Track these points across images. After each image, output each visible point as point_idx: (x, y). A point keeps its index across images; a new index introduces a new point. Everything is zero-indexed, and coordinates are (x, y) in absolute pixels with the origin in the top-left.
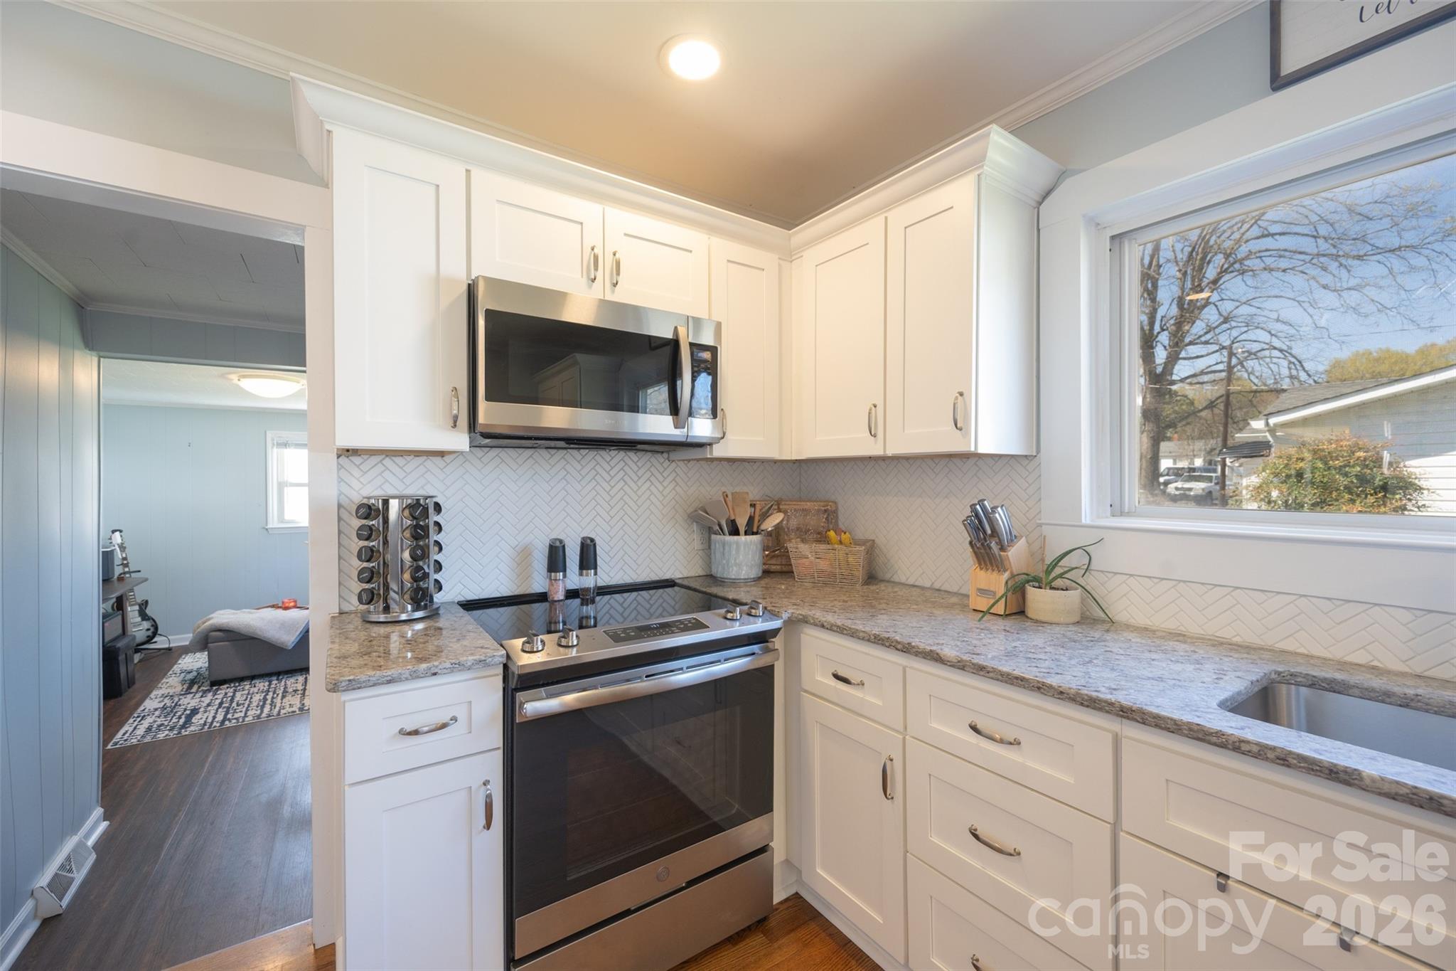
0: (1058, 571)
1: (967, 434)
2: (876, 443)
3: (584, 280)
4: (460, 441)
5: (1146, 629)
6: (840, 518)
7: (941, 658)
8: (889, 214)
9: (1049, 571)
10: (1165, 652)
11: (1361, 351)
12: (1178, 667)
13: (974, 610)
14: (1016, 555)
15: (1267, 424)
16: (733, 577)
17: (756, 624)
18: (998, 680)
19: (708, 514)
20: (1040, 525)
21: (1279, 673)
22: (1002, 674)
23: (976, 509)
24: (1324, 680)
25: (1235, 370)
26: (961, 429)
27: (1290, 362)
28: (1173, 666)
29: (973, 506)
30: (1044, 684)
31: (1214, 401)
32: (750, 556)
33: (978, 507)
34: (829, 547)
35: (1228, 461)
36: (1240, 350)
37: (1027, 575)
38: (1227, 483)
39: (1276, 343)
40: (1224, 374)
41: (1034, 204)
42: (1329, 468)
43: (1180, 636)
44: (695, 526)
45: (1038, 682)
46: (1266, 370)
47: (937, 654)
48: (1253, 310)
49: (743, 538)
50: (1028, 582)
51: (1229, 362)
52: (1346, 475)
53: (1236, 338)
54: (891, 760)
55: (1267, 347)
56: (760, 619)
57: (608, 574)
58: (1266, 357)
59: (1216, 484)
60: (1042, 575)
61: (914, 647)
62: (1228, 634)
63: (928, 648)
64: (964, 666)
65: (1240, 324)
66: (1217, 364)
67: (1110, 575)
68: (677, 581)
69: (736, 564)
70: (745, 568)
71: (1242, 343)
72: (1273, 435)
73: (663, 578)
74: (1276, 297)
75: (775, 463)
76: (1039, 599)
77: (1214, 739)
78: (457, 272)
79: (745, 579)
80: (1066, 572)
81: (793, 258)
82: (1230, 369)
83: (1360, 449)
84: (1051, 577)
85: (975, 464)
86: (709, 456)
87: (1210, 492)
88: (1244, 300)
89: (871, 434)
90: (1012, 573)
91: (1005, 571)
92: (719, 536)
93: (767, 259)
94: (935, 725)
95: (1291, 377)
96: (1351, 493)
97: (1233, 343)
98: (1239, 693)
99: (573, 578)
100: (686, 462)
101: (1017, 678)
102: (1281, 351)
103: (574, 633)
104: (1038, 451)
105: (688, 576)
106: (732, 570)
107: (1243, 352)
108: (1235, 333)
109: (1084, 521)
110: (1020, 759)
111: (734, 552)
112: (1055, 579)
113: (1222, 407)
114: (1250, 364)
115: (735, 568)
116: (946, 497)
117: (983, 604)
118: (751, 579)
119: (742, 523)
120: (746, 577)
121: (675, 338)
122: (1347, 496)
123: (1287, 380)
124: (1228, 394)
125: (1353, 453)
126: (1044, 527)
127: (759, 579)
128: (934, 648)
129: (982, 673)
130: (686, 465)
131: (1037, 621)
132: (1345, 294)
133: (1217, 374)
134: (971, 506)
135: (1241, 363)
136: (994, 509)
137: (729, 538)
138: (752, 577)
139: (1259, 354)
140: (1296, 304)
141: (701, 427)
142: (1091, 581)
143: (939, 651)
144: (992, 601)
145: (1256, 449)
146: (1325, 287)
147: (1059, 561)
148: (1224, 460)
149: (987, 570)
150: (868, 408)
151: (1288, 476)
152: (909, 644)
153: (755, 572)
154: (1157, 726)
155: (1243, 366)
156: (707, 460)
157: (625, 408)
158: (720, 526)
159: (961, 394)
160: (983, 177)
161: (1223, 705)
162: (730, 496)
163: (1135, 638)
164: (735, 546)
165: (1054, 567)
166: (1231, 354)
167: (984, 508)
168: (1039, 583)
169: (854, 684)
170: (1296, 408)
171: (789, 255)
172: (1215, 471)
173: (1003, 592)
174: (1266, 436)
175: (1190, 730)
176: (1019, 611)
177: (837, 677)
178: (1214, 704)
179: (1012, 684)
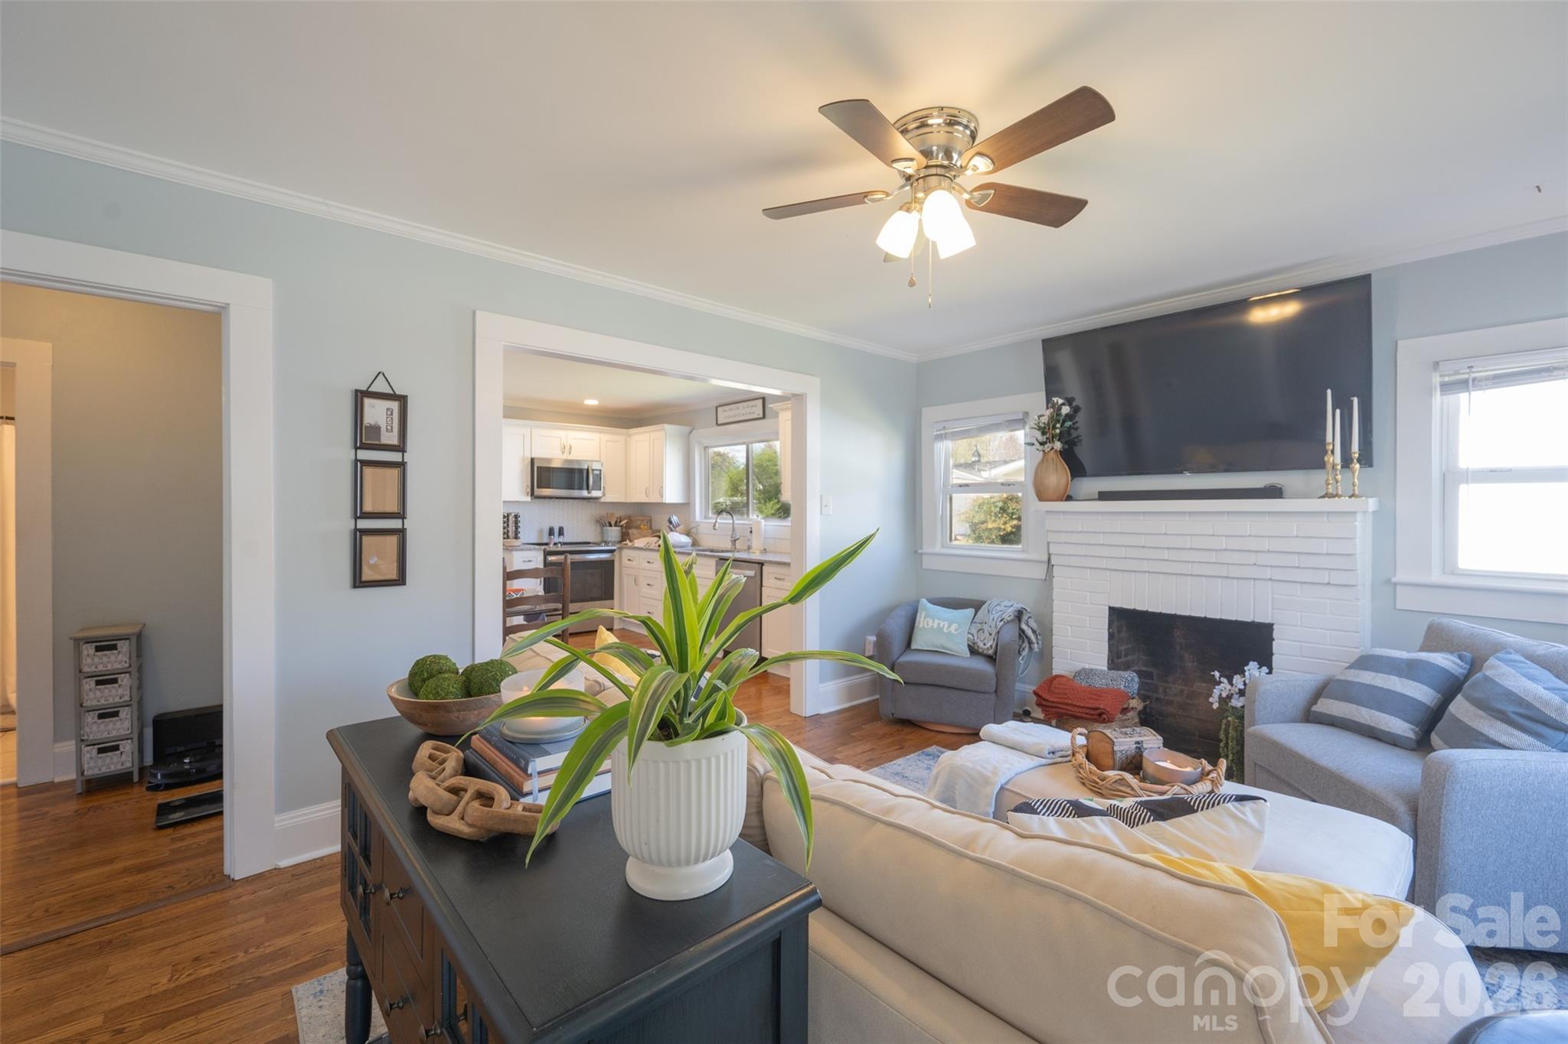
1: (663, 498)
3: (561, 453)
4: (529, 499)
16: (612, 541)
19: (601, 520)
44: (598, 525)
49: (614, 528)
57: (566, 538)
70: (616, 538)
78: (528, 456)
86: (600, 501)
92: (605, 527)
99: (556, 539)
104: (686, 502)
115: (612, 538)
119: (613, 523)
121: (588, 468)
130: (593, 505)
137: (609, 528)
141: (595, 494)
156: (600, 503)
157: (576, 487)
158: (605, 524)
160: (666, 432)
162: (608, 515)
171: (629, 436)
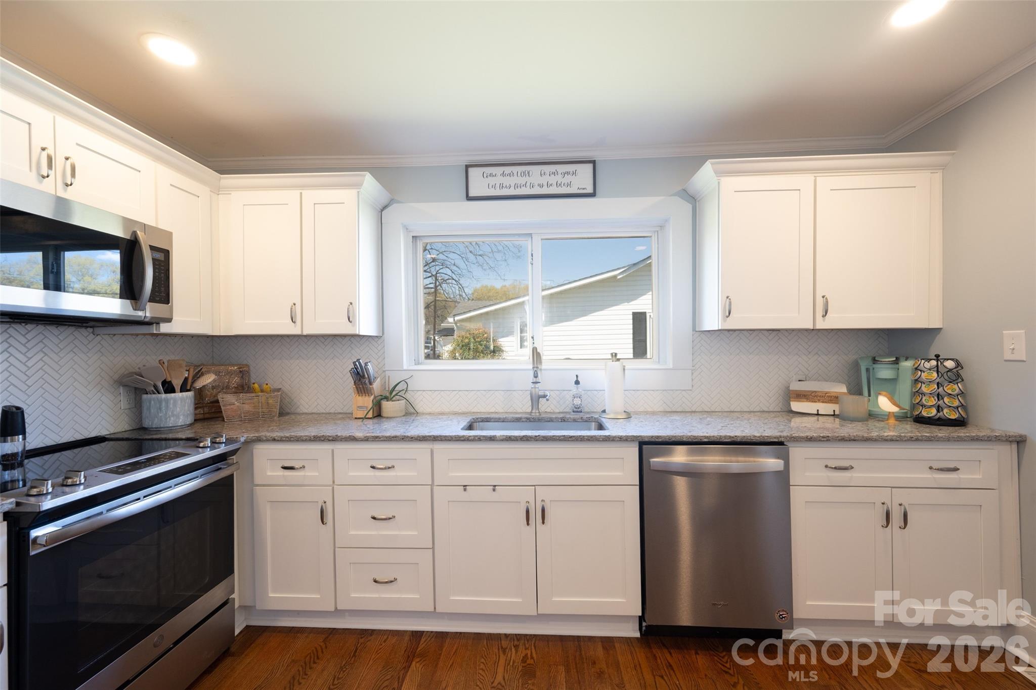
0: (394, 393)
1: (354, 325)
2: (295, 327)
3: (33, 175)
5: (430, 414)
6: (252, 376)
7: (355, 438)
8: (304, 192)
9: (391, 393)
10: (440, 419)
11: (484, 285)
12: (446, 422)
13: (356, 418)
14: (376, 386)
15: (454, 320)
16: (171, 425)
17: (204, 453)
18: (384, 440)
19: (143, 377)
20: (384, 371)
21: (474, 419)
22: (386, 437)
23: (356, 365)
24: (485, 418)
25: (438, 288)
26: (351, 322)
27: (459, 288)
28: (444, 422)
29: (354, 363)
30: (405, 436)
31: (430, 304)
32: (186, 408)
33: (357, 363)
34: (253, 395)
35: (436, 338)
36: (440, 278)
37: (382, 396)
38: (436, 349)
39: (454, 277)
40: (433, 290)
41: (380, 210)
42: (476, 342)
43: (442, 414)
44: (121, 389)
45: (402, 436)
46: (450, 290)
47: (353, 436)
48: (445, 258)
50: (382, 399)
51: (436, 283)
52: (481, 345)
53: (438, 271)
54: (325, 502)
55: (450, 278)
56: (224, 445)
58: (450, 283)
59: (431, 350)
60: (388, 395)
61: (339, 437)
62: (457, 410)
63: (348, 435)
64: (368, 439)
65: (439, 264)
66: (430, 284)
67: (415, 392)
68: (106, 436)
69: (173, 415)
70: (181, 417)
71: (441, 274)
72: (456, 326)
73: (88, 437)
74: (454, 253)
75: (192, 337)
76: (388, 407)
77: (462, 439)
79: (182, 425)
80: (398, 393)
81: (220, 193)
82: (436, 287)
83: (486, 333)
84: (392, 396)
85: (349, 340)
86: (155, 332)
87: (429, 355)
88: (441, 251)
89: (292, 320)
90: (375, 396)
91: (372, 395)
92: (154, 396)
93: (202, 190)
94: (351, 474)
95: (460, 295)
96: (483, 353)
97: (436, 274)
98: (465, 426)
100: (111, 336)
101: (393, 437)
102: (456, 281)
103: (83, 473)
104: (383, 333)
105: (116, 431)
106: (170, 420)
107: (441, 279)
108: (438, 268)
109: (405, 368)
110: (394, 474)
111: (171, 406)
112: (394, 396)
113: (433, 307)
114: (444, 286)
115: (172, 418)
116: (332, 358)
117: (361, 414)
118: (186, 425)
119: (177, 384)
120: (183, 424)
121: (132, 239)
122: (482, 355)
123: (458, 296)
124: (435, 301)
125: (484, 335)
126: (387, 372)
127: (191, 425)
128: (350, 434)
129: (377, 440)
130: (111, 338)
131: (387, 418)
132: (478, 257)
133: (430, 289)
134: (353, 363)
135: (440, 285)
136: (366, 364)
137: (164, 396)
138: (188, 423)
139: (447, 281)
140: (461, 258)
142: (408, 396)
143: (354, 435)
144: (366, 412)
145: (449, 332)
146: (471, 252)
147: (395, 388)
148: (434, 337)
149: (362, 396)
150: (291, 305)
151: (463, 346)
152: (337, 435)
153: (189, 420)
154: (446, 440)
155: (441, 287)
156: (153, 335)
158: (155, 387)
159: (351, 304)
160: (360, 193)
161: (462, 429)
162: (166, 364)
163: (428, 417)
164: (172, 401)
165: (393, 391)
166: (436, 279)
167: (360, 363)
168: (387, 398)
169: (297, 469)
170: (465, 313)
171: (218, 190)
172: (430, 343)
173: (371, 407)
174: (453, 326)
175: (455, 438)
176: (378, 414)
177: (285, 468)
178: (460, 429)
179: (391, 441)
